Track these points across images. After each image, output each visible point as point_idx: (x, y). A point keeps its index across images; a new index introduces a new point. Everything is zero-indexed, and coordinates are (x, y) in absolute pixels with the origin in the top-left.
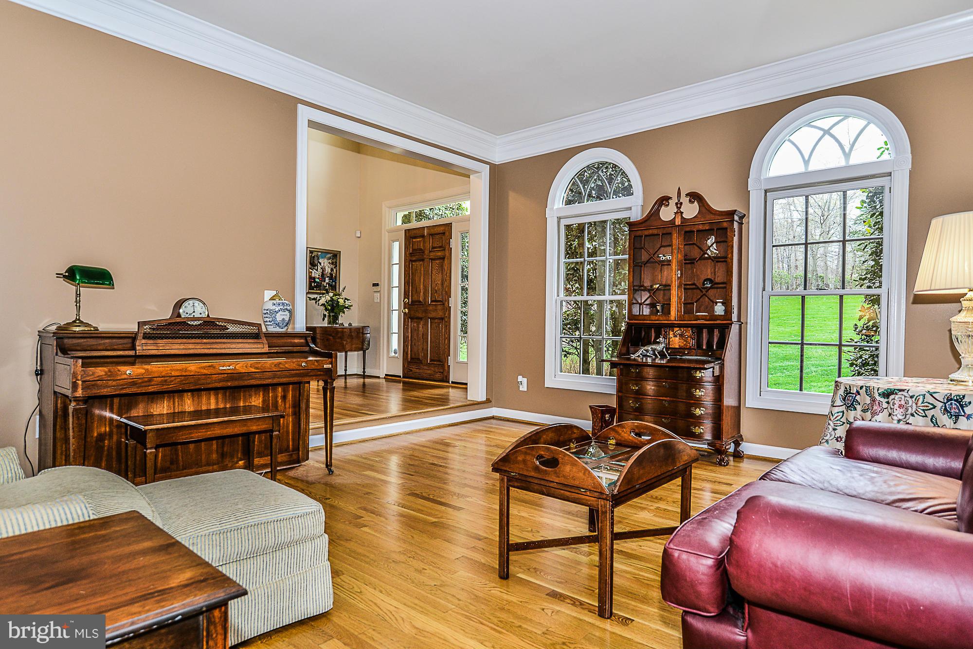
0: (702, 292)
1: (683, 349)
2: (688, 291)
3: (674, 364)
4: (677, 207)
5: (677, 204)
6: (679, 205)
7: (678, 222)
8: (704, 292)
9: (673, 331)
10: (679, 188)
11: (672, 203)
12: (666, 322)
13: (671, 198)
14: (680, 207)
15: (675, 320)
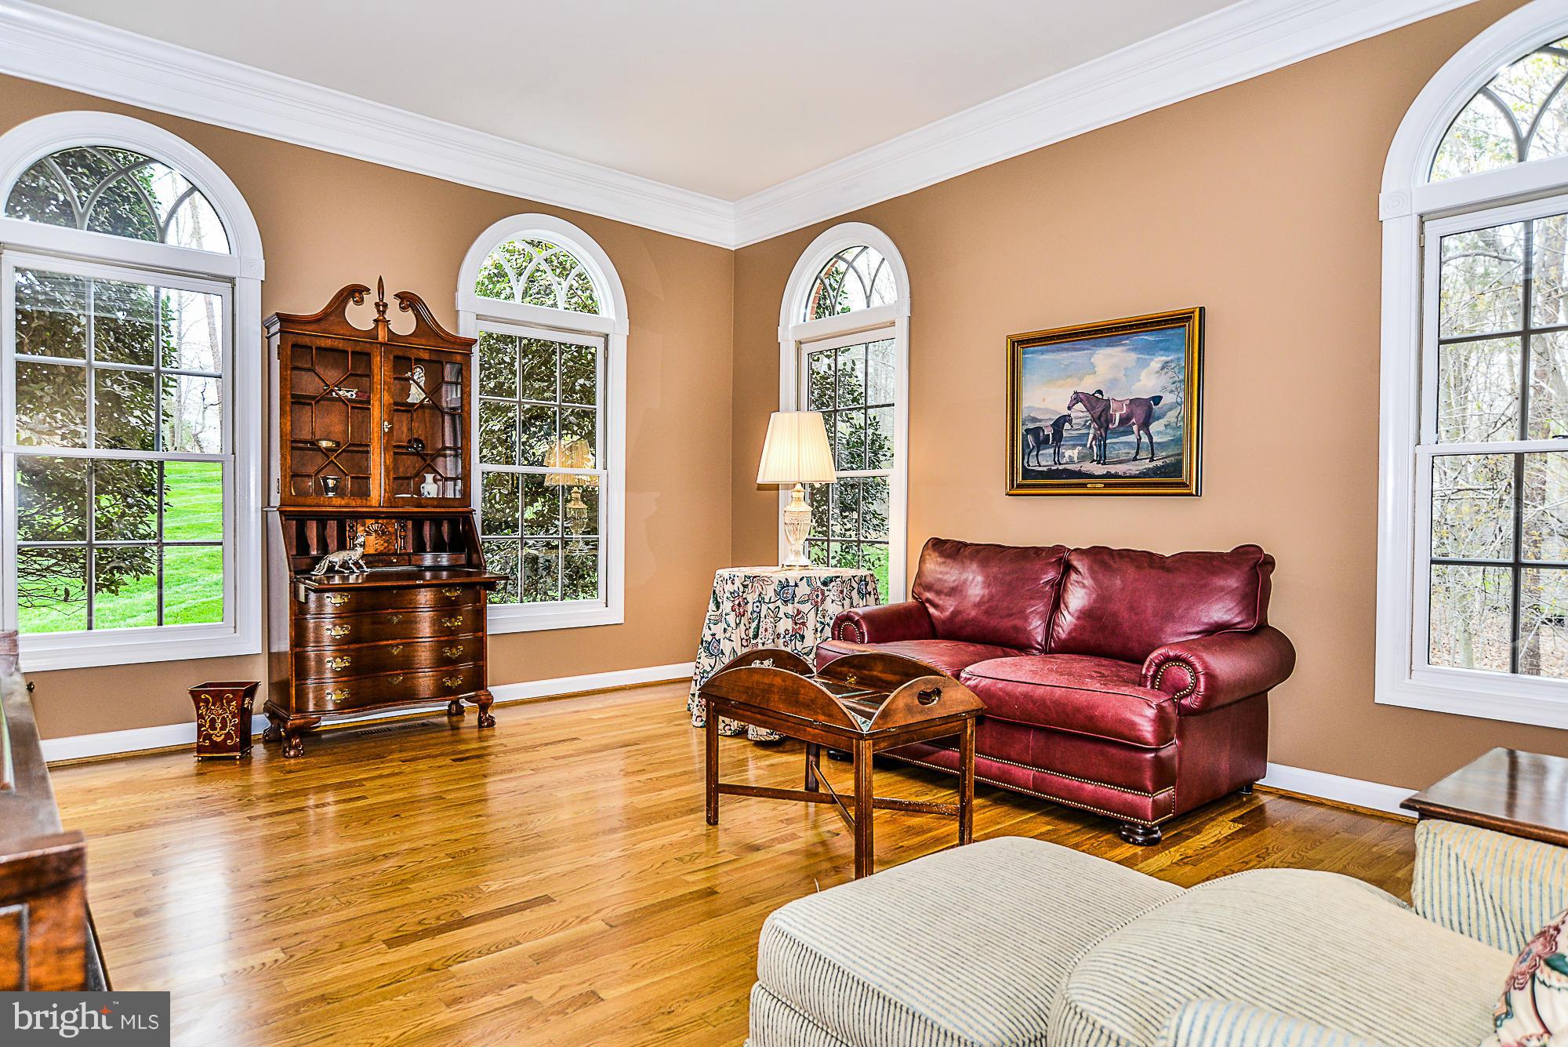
0: (425, 461)
1: (385, 554)
2: (399, 456)
3: (373, 584)
4: (379, 311)
5: (377, 305)
6: (381, 307)
7: (382, 336)
8: (428, 462)
9: (363, 525)
10: (381, 279)
11: (371, 299)
12: (365, 509)
13: (368, 290)
14: (384, 312)
15: (380, 506)
